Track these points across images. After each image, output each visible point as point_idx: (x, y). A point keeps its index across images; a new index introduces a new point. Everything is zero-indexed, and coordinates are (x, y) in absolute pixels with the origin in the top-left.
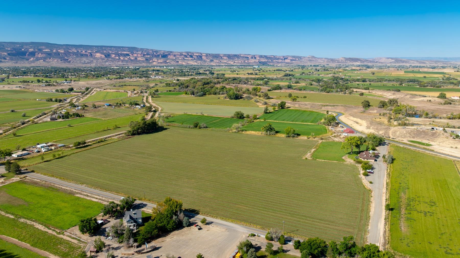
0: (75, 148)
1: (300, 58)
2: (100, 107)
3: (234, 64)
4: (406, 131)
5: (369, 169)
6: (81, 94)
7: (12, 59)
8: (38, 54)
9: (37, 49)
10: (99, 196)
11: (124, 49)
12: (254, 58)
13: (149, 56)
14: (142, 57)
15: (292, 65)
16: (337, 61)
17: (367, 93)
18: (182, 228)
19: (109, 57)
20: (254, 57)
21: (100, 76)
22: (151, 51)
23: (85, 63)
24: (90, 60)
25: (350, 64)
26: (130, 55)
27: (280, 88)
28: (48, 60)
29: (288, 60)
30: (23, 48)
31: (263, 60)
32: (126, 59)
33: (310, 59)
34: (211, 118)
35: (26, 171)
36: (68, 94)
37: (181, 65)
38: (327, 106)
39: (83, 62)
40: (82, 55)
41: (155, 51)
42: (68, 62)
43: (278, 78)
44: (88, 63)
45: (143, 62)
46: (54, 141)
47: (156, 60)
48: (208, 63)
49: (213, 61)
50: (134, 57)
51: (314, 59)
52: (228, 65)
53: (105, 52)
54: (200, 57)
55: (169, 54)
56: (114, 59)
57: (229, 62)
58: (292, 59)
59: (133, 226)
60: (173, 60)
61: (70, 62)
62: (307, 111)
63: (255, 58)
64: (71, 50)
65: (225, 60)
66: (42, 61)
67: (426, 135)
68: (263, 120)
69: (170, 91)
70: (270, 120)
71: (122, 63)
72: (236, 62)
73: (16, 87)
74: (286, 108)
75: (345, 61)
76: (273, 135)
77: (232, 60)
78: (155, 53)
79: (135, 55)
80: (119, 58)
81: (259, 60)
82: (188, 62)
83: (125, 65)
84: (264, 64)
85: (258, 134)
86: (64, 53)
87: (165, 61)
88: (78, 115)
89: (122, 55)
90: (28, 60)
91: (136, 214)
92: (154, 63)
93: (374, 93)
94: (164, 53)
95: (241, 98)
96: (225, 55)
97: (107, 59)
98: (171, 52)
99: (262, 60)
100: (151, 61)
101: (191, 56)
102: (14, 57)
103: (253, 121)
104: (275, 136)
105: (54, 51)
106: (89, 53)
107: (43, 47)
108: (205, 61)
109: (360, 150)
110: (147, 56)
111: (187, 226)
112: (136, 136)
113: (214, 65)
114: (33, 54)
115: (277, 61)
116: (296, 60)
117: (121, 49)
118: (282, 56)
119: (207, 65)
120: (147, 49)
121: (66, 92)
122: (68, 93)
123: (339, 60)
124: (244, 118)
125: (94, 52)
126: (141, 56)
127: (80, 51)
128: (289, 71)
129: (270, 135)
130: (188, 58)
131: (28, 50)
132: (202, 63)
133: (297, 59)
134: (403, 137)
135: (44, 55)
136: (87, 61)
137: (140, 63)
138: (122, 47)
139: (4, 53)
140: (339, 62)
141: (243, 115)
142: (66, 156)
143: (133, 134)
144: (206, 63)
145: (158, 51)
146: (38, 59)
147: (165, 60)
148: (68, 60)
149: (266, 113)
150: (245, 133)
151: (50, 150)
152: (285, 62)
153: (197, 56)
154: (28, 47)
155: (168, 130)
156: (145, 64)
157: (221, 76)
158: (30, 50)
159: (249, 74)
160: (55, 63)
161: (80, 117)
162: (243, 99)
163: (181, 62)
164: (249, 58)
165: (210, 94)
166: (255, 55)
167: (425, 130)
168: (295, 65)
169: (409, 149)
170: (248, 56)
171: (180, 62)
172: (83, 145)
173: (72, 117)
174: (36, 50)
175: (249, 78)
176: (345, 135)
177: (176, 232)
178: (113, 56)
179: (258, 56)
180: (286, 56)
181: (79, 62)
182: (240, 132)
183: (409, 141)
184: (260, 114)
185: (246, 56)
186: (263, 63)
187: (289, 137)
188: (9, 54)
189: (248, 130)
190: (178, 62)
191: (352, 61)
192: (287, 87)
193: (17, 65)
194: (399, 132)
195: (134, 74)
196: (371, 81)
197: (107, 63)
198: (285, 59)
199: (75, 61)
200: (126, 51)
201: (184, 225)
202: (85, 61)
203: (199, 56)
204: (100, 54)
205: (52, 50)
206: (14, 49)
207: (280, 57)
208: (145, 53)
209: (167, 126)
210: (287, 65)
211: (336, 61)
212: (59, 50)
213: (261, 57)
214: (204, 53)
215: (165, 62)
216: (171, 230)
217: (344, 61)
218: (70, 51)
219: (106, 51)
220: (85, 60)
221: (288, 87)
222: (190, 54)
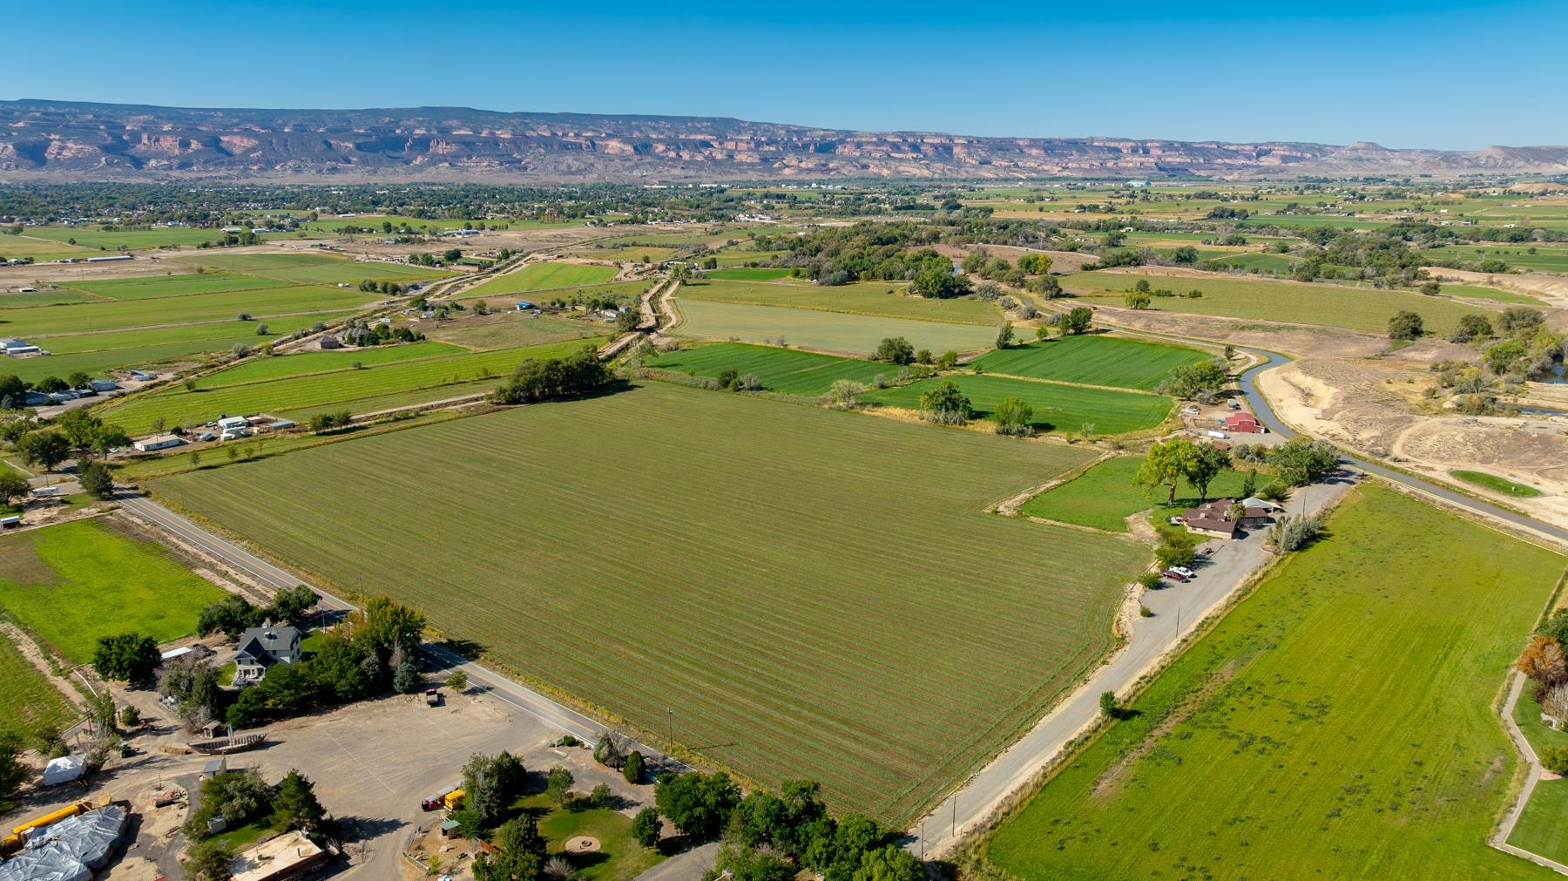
0: (314, 433)
1: (1319, 150)
2: (498, 311)
3: (1061, 174)
4: (1468, 434)
5: (1178, 566)
6: (476, 269)
7: (364, 162)
8: (438, 143)
9: (436, 128)
10: (253, 577)
11: (698, 125)
12: (1141, 152)
13: (773, 149)
14: (752, 150)
15: (1280, 176)
16: (1469, 160)
17: (1479, 286)
18: (389, 697)
19: (648, 154)
20: (1142, 148)
21: (579, 213)
22: (783, 132)
23: (569, 172)
24: (585, 163)
25: (1522, 172)
26: (712, 146)
27: (1135, 260)
28: (464, 162)
29: (1271, 159)
30: (398, 128)
31: (1174, 159)
32: (700, 158)
33: (1360, 153)
34: (803, 356)
35: (131, 492)
36: (443, 269)
37: (873, 176)
38: (1251, 328)
39: (563, 167)
40: (565, 147)
41: (795, 131)
42: (519, 169)
43: (1182, 223)
44: (579, 172)
45: (752, 170)
46: (278, 409)
47: (794, 163)
48: (967, 172)
49: (990, 163)
50: (725, 152)
51: (1374, 155)
52: (1040, 176)
53: (636, 134)
54: (945, 151)
55: (842, 142)
56: (663, 158)
57: (1045, 167)
58: (1287, 153)
59: (256, 672)
60: (850, 160)
61: (526, 169)
62: (1163, 346)
63: (1146, 152)
64: (533, 130)
65: (1033, 160)
66: (447, 164)
67: (1546, 453)
68: (974, 373)
69: (755, 265)
70: (1001, 372)
71: (682, 173)
72: (1070, 165)
73: (312, 246)
74: (1091, 332)
75: (1505, 159)
76: (955, 422)
77: (1057, 160)
78: (795, 139)
79: (730, 145)
80: (678, 154)
81: (1159, 157)
82: (901, 168)
83: (691, 177)
84: (1173, 172)
85: (910, 420)
86: (513, 142)
87: (823, 165)
88: (408, 336)
89: (687, 144)
90: (407, 162)
91: (275, 637)
92: (787, 171)
93: (1508, 283)
94: (823, 138)
95: (967, 292)
96: (1034, 143)
97: (639, 157)
98: (849, 134)
99: (1169, 159)
100: (776, 165)
101: (915, 148)
102: (370, 155)
103: (935, 375)
104: (962, 427)
105: (484, 134)
106: (587, 138)
107: (455, 123)
108: (960, 164)
109: (1205, 492)
110: (767, 148)
111: (408, 692)
112: (521, 409)
113: (991, 176)
114: (422, 144)
115: (1227, 161)
116: (1302, 159)
117: (689, 124)
118: (1249, 145)
119: (965, 176)
120: (771, 124)
121: (439, 262)
122: (442, 266)
123: (1477, 158)
124: (910, 360)
125: (603, 135)
126: (749, 149)
127: (560, 134)
128: (1243, 198)
129: (946, 422)
130: (904, 152)
131: (411, 133)
132: (949, 170)
133: (1309, 156)
134: (1443, 454)
135: (453, 148)
136: (576, 165)
137: (741, 171)
138: (693, 119)
139: (346, 144)
140: (1478, 166)
141: (909, 354)
142: (273, 455)
143: (513, 401)
144: (962, 172)
145: (806, 131)
146: (435, 160)
147: (823, 162)
148: (520, 161)
149: (1007, 347)
150: (870, 413)
151: (243, 436)
152: (1258, 166)
153: (935, 147)
154: (412, 123)
155: (636, 391)
156: (754, 176)
157: (977, 215)
158: (417, 132)
159: (1085, 208)
160: (481, 172)
161: (412, 340)
162: (970, 296)
163: (876, 166)
164: (1125, 151)
165: (874, 277)
166: (1146, 142)
167: (1553, 433)
168: (1294, 177)
169: (1425, 504)
170: (1121, 145)
171: (873, 169)
172: (343, 427)
173: (391, 340)
174: (434, 132)
175: (1068, 225)
176: (1213, 438)
177: (363, 706)
178: (661, 148)
179: (1157, 145)
180: (1267, 144)
181: (551, 168)
182: (858, 409)
183: (1454, 474)
184: (983, 349)
185: (1113, 145)
186: (1173, 169)
187: (1007, 433)
188: (358, 147)
189: (887, 405)
190: (865, 167)
191: (1536, 160)
192: (1174, 256)
193: (373, 179)
194: (1435, 437)
195: (691, 207)
196: (1553, 236)
197: (636, 173)
198: (1259, 155)
199: (541, 167)
200: (702, 133)
201: (397, 687)
202: (569, 167)
203: (943, 145)
204: (619, 142)
205: (477, 132)
206: (375, 130)
207: (1241, 148)
208: (763, 139)
209: (641, 378)
210: (1261, 176)
211: (1466, 162)
212: (498, 130)
213: (1168, 146)
214: (960, 137)
215: (824, 168)
216: (347, 696)
217: (1500, 162)
218: (530, 133)
219: (641, 132)
220: (570, 161)
221: (1178, 256)
222: (910, 140)
